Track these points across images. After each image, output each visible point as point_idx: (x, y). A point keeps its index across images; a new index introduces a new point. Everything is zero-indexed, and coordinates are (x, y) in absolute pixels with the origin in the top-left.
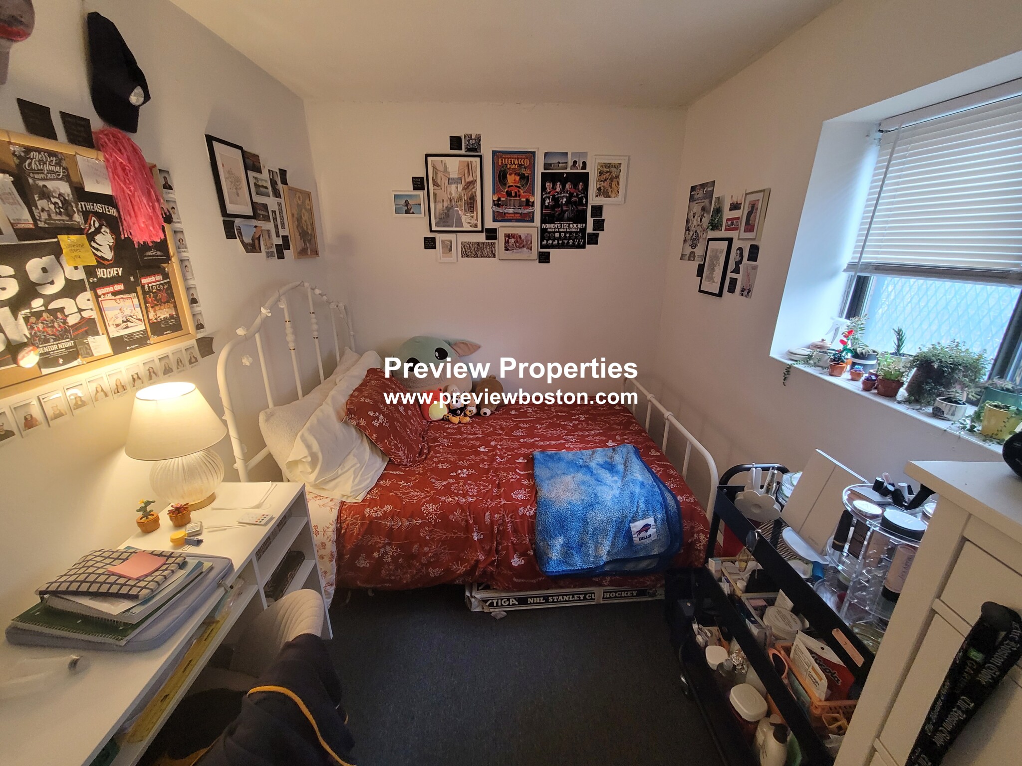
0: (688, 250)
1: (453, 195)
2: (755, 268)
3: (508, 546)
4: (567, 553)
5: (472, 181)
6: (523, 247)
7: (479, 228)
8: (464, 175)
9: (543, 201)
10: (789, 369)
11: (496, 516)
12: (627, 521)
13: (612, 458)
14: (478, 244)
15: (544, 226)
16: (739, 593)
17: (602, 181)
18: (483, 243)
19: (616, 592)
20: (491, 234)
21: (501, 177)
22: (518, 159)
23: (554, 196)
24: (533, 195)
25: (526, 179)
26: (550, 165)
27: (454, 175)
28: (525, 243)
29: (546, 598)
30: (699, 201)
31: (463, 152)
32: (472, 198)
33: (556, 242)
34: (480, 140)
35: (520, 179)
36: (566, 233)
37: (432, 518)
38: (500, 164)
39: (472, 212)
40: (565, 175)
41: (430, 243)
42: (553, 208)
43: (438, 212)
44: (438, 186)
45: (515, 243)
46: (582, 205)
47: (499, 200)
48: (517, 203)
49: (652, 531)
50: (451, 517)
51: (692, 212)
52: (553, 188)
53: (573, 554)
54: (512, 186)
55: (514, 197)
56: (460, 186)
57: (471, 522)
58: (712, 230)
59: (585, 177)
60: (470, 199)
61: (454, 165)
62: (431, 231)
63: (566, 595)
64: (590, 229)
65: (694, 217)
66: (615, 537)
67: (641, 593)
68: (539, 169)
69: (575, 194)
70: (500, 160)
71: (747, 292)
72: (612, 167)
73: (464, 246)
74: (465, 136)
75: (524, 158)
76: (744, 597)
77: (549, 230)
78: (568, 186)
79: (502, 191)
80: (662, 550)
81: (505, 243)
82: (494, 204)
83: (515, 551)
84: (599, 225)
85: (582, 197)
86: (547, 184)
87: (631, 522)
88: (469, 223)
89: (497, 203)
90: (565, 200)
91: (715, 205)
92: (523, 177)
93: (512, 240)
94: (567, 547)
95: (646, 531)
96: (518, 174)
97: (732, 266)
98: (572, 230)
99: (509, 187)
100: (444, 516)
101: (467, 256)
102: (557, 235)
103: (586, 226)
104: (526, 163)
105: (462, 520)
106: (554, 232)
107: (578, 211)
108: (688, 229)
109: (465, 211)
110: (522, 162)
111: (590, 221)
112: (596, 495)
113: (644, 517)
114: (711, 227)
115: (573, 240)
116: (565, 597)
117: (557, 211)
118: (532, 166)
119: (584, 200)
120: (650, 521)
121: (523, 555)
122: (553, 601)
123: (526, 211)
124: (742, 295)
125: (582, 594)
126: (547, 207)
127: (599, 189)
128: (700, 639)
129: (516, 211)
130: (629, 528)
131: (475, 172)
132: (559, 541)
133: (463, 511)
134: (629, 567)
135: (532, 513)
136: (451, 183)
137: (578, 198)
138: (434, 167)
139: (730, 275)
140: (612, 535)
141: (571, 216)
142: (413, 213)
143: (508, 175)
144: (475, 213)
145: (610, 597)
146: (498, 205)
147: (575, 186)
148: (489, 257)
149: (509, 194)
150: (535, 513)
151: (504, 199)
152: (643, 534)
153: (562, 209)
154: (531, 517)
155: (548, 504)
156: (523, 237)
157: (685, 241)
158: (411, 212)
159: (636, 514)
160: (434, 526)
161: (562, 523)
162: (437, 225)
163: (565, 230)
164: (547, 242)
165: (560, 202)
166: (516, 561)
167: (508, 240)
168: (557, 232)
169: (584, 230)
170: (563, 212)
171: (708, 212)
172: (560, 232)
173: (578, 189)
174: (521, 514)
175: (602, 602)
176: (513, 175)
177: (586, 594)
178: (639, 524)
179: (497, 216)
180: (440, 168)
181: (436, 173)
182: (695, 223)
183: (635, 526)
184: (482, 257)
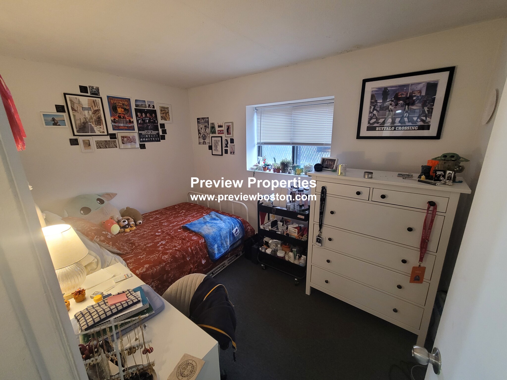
0: (202, 141)
1: (87, 116)
2: (234, 145)
3: (200, 257)
4: (219, 249)
5: (97, 110)
6: (132, 142)
7: (106, 133)
8: (92, 106)
9: (137, 121)
10: (254, 172)
11: (192, 247)
12: (231, 230)
13: (211, 217)
14: (106, 141)
15: (140, 132)
16: (271, 229)
17: (162, 114)
18: (109, 141)
19: (230, 259)
20: (113, 136)
21: (114, 109)
22: (122, 101)
23: (142, 119)
24: (132, 118)
25: (128, 110)
26: (138, 105)
27: (86, 106)
28: (132, 140)
29: (212, 273)
30: (203, 124)
31: (89, 94)
32: (99, 118)
33: (147, 139)
34: (99, 90)
35: (124, 110)
36: (151, 135)
37: (169, 260)
38: (112, 102)
39: (100, 125)
40: (146, 110)
41: (74, 142)
42: (143, 124)
43: (77, 125)
44: (76, 111)
45: (126, 140)
46: (156, 123)
47: (115, 119)
48: (125, 122)
49: (238, 231)
50: (176, 256)
51: (200, 128)
52: (141, 115)
53: (220, 249)
54: (121, 113)
55: (122, 118)
56: (90, 112)
57: (185, 254)
58: (212, 134)
59: (155, 112)
60: (98, 118)
61: (85, 101)
62: (74, 135)
63: (218, 268)
64: (161, 133)
65: (201, 129)
66: (230, 238)
67: (237, 256)
68: (133, 107)
69: (152, 118)
70: (112, 100)
71: (233, 153)
72: (165, 108)
73: (97, 143)
74: (89, 87)
75: (125, 101)
76: (273, 229)
77: (142, 134)
78: (148, 115)
79: (116, 116)
80: (242, 235)
81: (122, 140)
82: (112, 122)
83: (202, 257)
84: (164, 132)
85: (155, 120)
86: (138, 114)
87: (232, 231)
88: (99, 131)
89: (114, 121)
90: (148, 121)
91: (211, 126)
92: (125, 109)
93: (125, 139)
94: (218, 247)
95: (237, 231)
96: (123, 108)
97: (224, 145)
98: (153, 134)
99: (119, 114)
100: (173, 257)
101: (101, 148)
102: (147, 136)
103: (159, 132)
104: (126, 103)
105: (181, 255)
106: (145, 135)
107: (154, 126)
108: (199, 133)
109: (96, 124)
110: (124, 102)
111: (160, 130)
112: (219, 227)
113: (235, 227)
114: (211, 133)
115: (155, 138)
116: (218, 269)
117: (145, 126)
118: (130, 105)
119: (156, 121)
120: (237, 228)
121: (205, 258)
122: (215, 273)
123: (130, 125)
124: (231, 154)
125: (222, 265)
126: (140, 124)
127: (162, 117)
128: (263, 251)
129: (125, 125)
130: (232, 232)
131: (99, 105)
132: (216, 246)
133: (180, 251)
134: (235, 246)
135: (204, 241)
136: (84, 110)
137: (153, 120)
138: (71, 101)
139: (224, 148)
140: (229, 237)
141: (152, 128)
142: (59, 125)
143: (118, 109)
144: (102, 126)
145: (230, 262)
146: (115, 122)
147: (151, 115)
148: (114, 148)
149: (120, 117)
150: (205, 240)
151: (117, 119)
152: (237, 233)
153: (147, 125)
154: (204, 242)
155: (208, 235)
156: (131, 137)
157: (199, 137)
158: (58, 124)
159: (233, 227)
160: (171, 263)
161: (214, 239)
162: (78, 132)
163: (150, 134)
164: (143, 139)
165: (146, 122)
166: (203, 262)
167: (123, 139)
168: (146, 135)
169: (158, 134)
170: (148, 126)
171: (209, 128)
172: (148, 135)
173: (153, 116)
174: (200, 243)
175: (228, 265)
176: (120, 108)
177: (223, 265)
178: (235, 230)
179: (115, 128)
180: (75, 101)
181: (73, 104)
182: (203, 131)
183: (234, 231)
184: (109, 148)
